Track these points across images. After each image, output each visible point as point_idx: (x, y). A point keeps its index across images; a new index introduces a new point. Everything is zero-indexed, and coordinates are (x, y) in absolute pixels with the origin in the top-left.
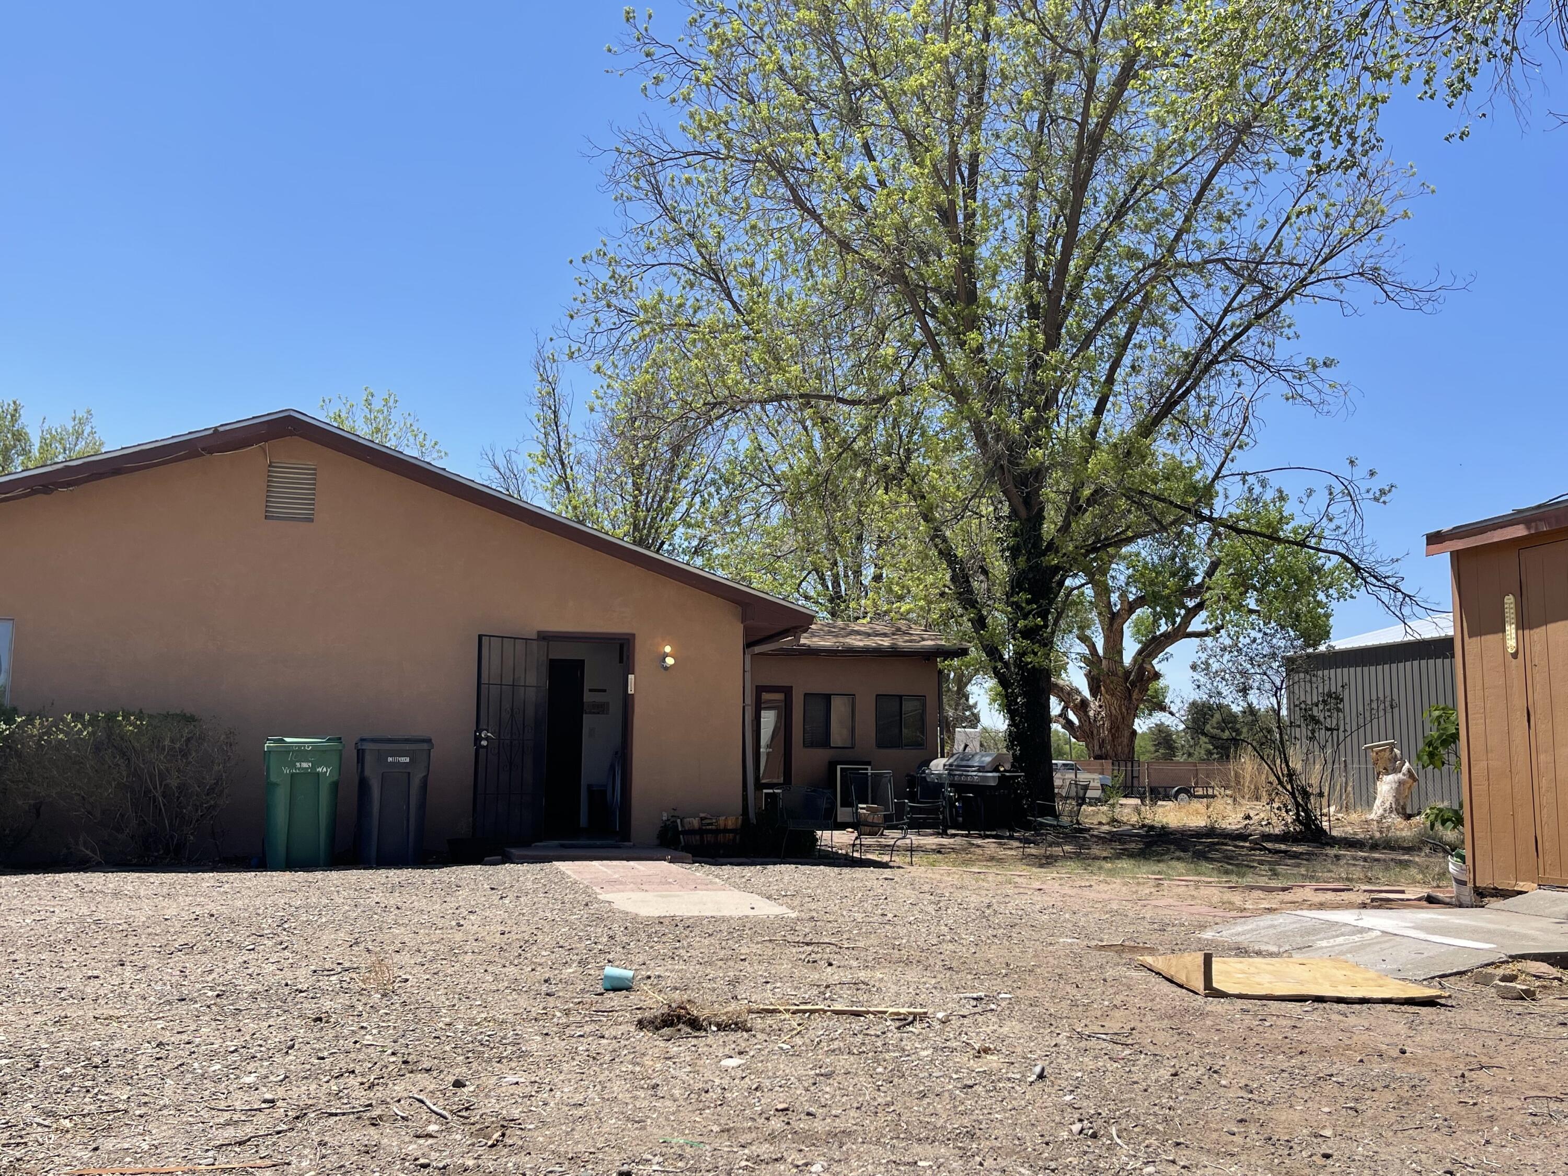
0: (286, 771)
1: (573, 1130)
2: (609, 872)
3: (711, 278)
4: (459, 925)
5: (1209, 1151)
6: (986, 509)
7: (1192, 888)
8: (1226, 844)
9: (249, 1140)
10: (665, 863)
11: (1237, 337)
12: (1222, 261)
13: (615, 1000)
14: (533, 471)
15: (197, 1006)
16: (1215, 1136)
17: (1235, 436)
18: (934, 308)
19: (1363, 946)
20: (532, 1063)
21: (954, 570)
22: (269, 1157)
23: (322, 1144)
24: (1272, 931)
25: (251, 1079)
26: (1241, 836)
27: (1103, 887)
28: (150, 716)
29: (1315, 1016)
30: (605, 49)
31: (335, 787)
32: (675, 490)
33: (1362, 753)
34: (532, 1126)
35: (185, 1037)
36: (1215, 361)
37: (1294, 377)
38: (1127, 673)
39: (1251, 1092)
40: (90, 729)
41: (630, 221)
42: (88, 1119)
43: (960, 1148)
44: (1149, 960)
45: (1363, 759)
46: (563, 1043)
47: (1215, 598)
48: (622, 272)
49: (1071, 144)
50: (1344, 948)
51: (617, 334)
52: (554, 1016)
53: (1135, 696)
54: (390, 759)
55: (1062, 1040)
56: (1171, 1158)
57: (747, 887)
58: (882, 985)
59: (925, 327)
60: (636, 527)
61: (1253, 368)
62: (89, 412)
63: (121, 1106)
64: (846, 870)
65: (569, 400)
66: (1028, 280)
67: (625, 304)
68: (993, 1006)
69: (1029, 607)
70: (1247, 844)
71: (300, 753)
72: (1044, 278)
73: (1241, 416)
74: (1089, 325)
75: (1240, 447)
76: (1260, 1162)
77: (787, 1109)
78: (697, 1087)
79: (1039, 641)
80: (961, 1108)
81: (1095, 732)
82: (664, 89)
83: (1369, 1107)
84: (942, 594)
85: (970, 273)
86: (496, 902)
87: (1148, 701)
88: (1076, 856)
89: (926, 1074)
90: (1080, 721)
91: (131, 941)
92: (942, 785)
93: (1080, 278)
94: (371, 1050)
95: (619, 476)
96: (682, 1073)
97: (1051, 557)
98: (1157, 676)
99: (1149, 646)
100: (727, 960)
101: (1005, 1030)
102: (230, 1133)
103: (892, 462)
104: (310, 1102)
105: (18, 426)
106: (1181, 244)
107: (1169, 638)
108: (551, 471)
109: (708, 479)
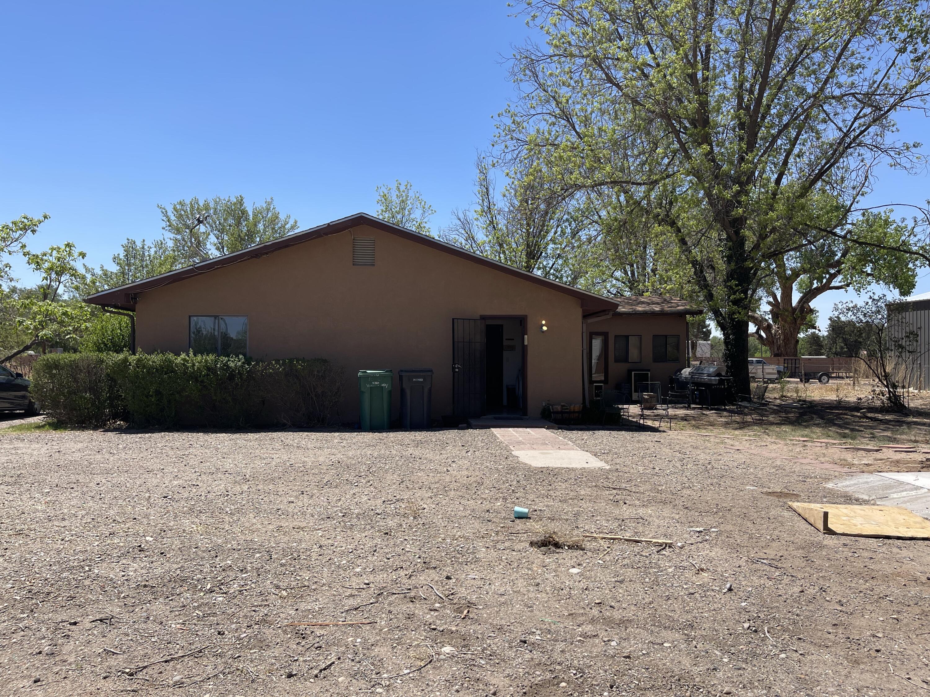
0: (368, 386)
1: (500, 610)
2: (517, 435)
3: (564, 119)
4: (448, 471)
5: (815, 644)
6: (714, 234)
7: (824, 448)
8: (846, 414)
9: (359, 607)
10: (545, 430)
11: (862, 132)
12: (853, 95)
13: (520, 525)
14: (477, 219)
15: (335, 522)
16: (819, 634)
17: (858, 189)
18: (685, 128)
19: (917, 499)
20: (481, 566)
21: (696, 269)
22: (368, 618)
23: (390, 612)
24: (866, 486)
25: (358, 570)
26: (856, 408)
27: (774, 447)
28: (308, 361)
29: (884, 549)
30: (507, 6)
31: (390, 392)
32: (547, 226)
34: (481, 607)
35: (330, 541)
36: (849, 146)
37: (896, 154)
38: (794, 309)
39: (842, 605)
40: (283, 367)
41: (522, 93)
42: (293, 591)
43: (686, 634)
44: (795, 505)
46: (496, 553)
47: (847, 268)
48: (518, 119)
49: (765, 30)
50: (906, 499)
51: (516, 152)
52: (491, 535)
53: (798, 322)
54: (414, 380)
55: (742, 563)
56: (795, 649)
57: (584, 447)
58: (651, 520)
59: (679, 141)
60: (528, 246)
61: (872, 150)
62: (272, 198)
63: (306, 583)
64: (636, 434)
65: (494, 182)
66: (738, 110)
67: (521, 136)
68: (707, 537)
69: (736, 288)
70: (859, 414)
71: (374, 377)
72: (748, 108)
73: (864, 176)
74: (774, 131)
75: (862, 195)
76: (842, 653)
77: (600, 603)
78: (558, 585)
79: (742, 306)
80: (687, 608)
81: (775, 341)
82: (538, 21)
83: (905, 618)
84: (689, 282)
85: (705, 110)
86: (464, 455)
87: (806, 324)
88: (760, 423)
89: (670, 584)
90: (766, 336)
91: (306, 478)
92: (687, 383)
93: (769, 106)
94: (409, 554)
95: (519, 220)
96: (550, 576)
97: (749, 262)
98: (812, 311)
99: (807, 295)
100: (574, 499)
101: (713, 554)
102: (352, 602)
103: (662, 212)
104: (384, 585)
105: (243, 207)
106: (828, 86)
107: (819, 291)
108: (486, 219)
109: (565, 218)
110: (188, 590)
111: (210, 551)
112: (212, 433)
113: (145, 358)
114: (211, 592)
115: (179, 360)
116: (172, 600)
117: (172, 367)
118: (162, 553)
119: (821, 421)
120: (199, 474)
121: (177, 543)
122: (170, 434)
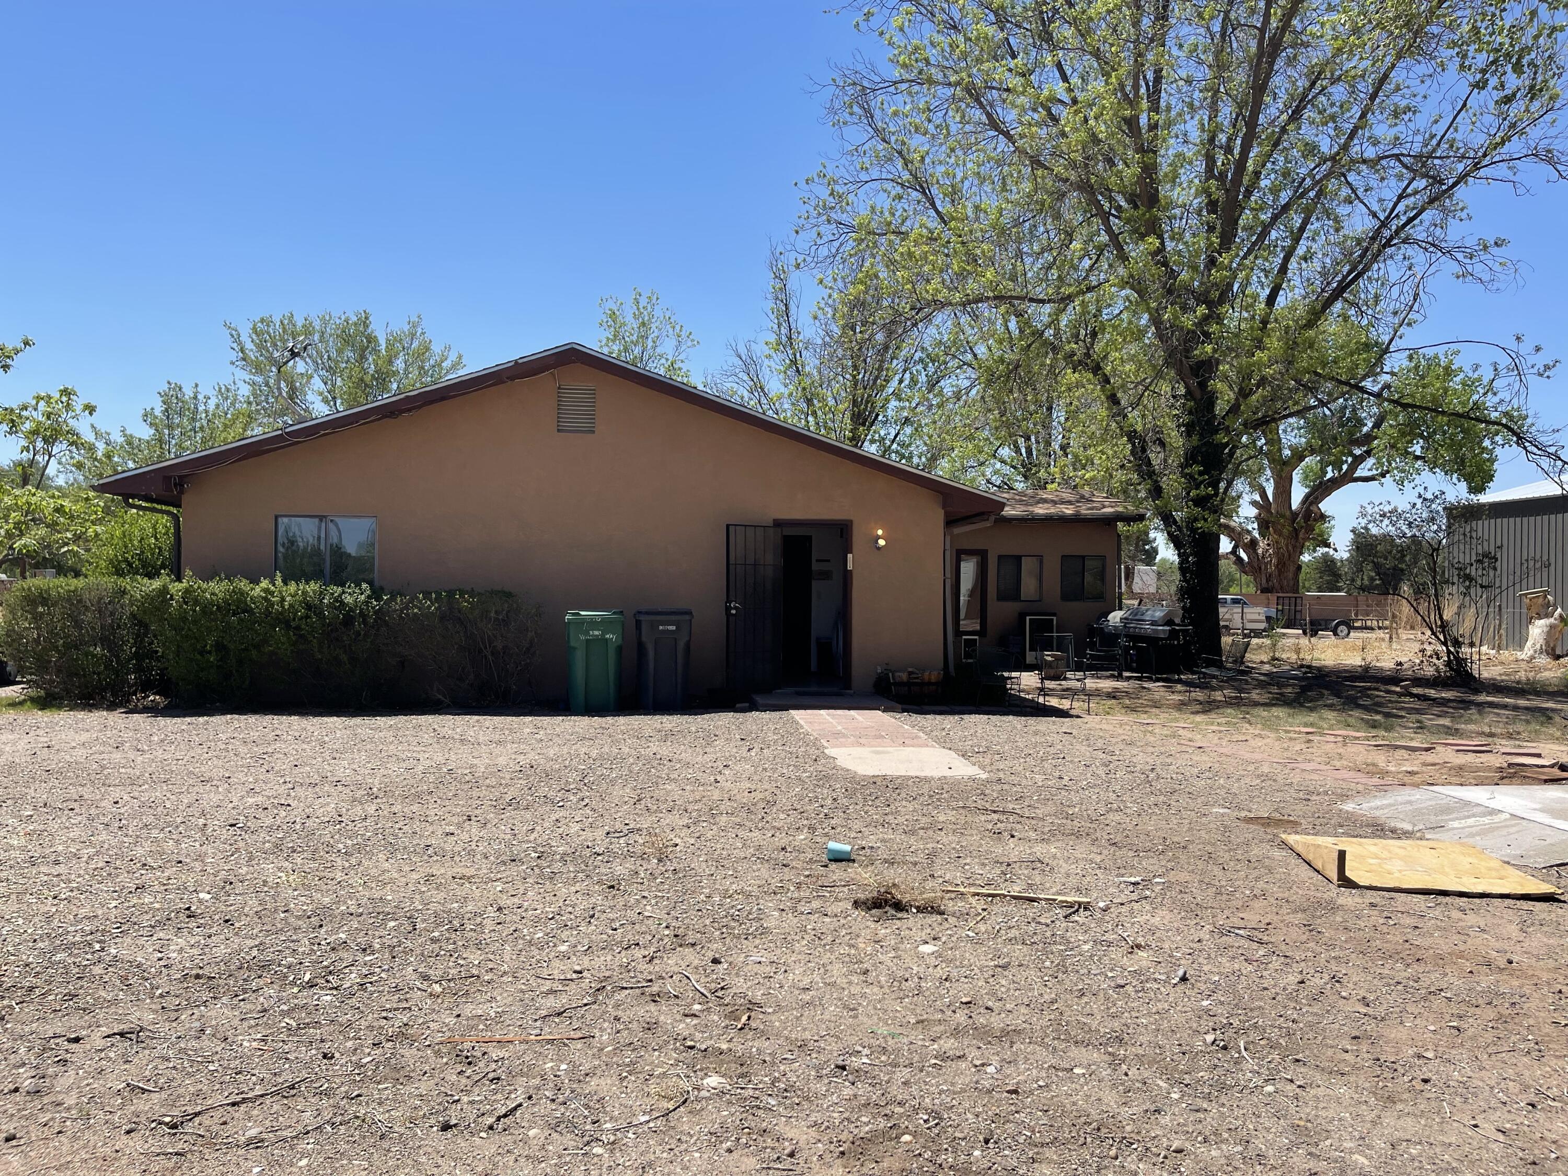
0: (582, 637)
1: (802, 1015)
2: (834, 722)
3: (916, 190)
4: (717, 782)
5: (1323, 1069)
6: (1165, 388)
7: (1340, 745)
8: (1377, 689)
9: (564, 1011)
10: (880, 713)
11: (1411, 220)
12: (1397, 157)
13: (837, 872)
14: (769, 357)
15: (524, 867)
16: (1330, 1052)
17: (1403, 316)
18: (1119, 208)
19: (1492, 829)
20: (771, 941)
21: (1133, 445)
22: (579, 1029)
23: (617, 1019)
24: (1409, 807)
25: (563, 948)
26: (1394, 679)
27: (1259, 742)
28: (479, 594)
29: (1437, 913)
31: (620, 650)
32: (888, 369)
33: (1518, 600)
34: (770, 1010)
35: (516, 900)
36: (1388, 244)
37: (1465, 257)
38: (1295, 515)
39: (1368, 1005)
40: (436, 605)
41: (846, 144)
42: (452, 984)
43: (1110, 1054)
44: (1292, 839)
45: (1517, 604)
46: (796, 920)
47: (1382, 447)
48: (839, 189)
49: (1252, 49)
50: (1474, 830)
51: (836, 244)
52: (789, 889)
53: (1301, 535)
54: (661, 628)
55: (1204, 934)
56: (1289, 1077)
57: (945, 743)
58: (1055, 863)
59: (1109, 230)
60: (855, 402)
61: (1426, 249)
62: (419, 317)
63: (475, 971)
64: (1031, 721)
65: (798, 295)
66: (1207, 180)
67: (844, 218)
68: (1148, 893)
69: (1201, 478)
70: (1398, 689)
71: (592, 623)
72: (1222, 177)
73: (1412, 293)
74: (1265, 217)
75: (1409, 324)
76: (1367, 1085)
77: (970, 1003)
78: (900, 973)
79: (1209, 509)
80: (1113, 1010)
81: (1263, 568)
82: (875, 22)
83: (1471, 1026)
84: (1123, 466)
85: (1151, 179)
86: (744, 755)
87: (1313, 539)
88: (1236, 703)
89: (1086, 971)
90: (1249, 557)
91: (475, 793)
92: (1117, 636)
93: (1257, 174)
94: (650, 921)
95: (840, 359)
96: (886, 958)
97: (1222, 435)
98: (1323, 517)
99: (1316, 490)
100: (927, 829)
101: (1156, 921)
102: (552, 1003)
103: (1078, 349)
104: (607, 974)
105: (369, 331)
106: (1356, 141)
107: (1336, 483)
108: (784, 356)
109: (916, 357)
110: (272, 983)
111: (309, 917)
112: (315, 715)
113: (199, 588)
114: (312, 986)
115: (257, 591)
116: (243, 1000)
117: (246, 604)
118: (227, 921)
119: (1335, 700)
120: (291, 786)
121: (253, 903)
122: (243, 717)
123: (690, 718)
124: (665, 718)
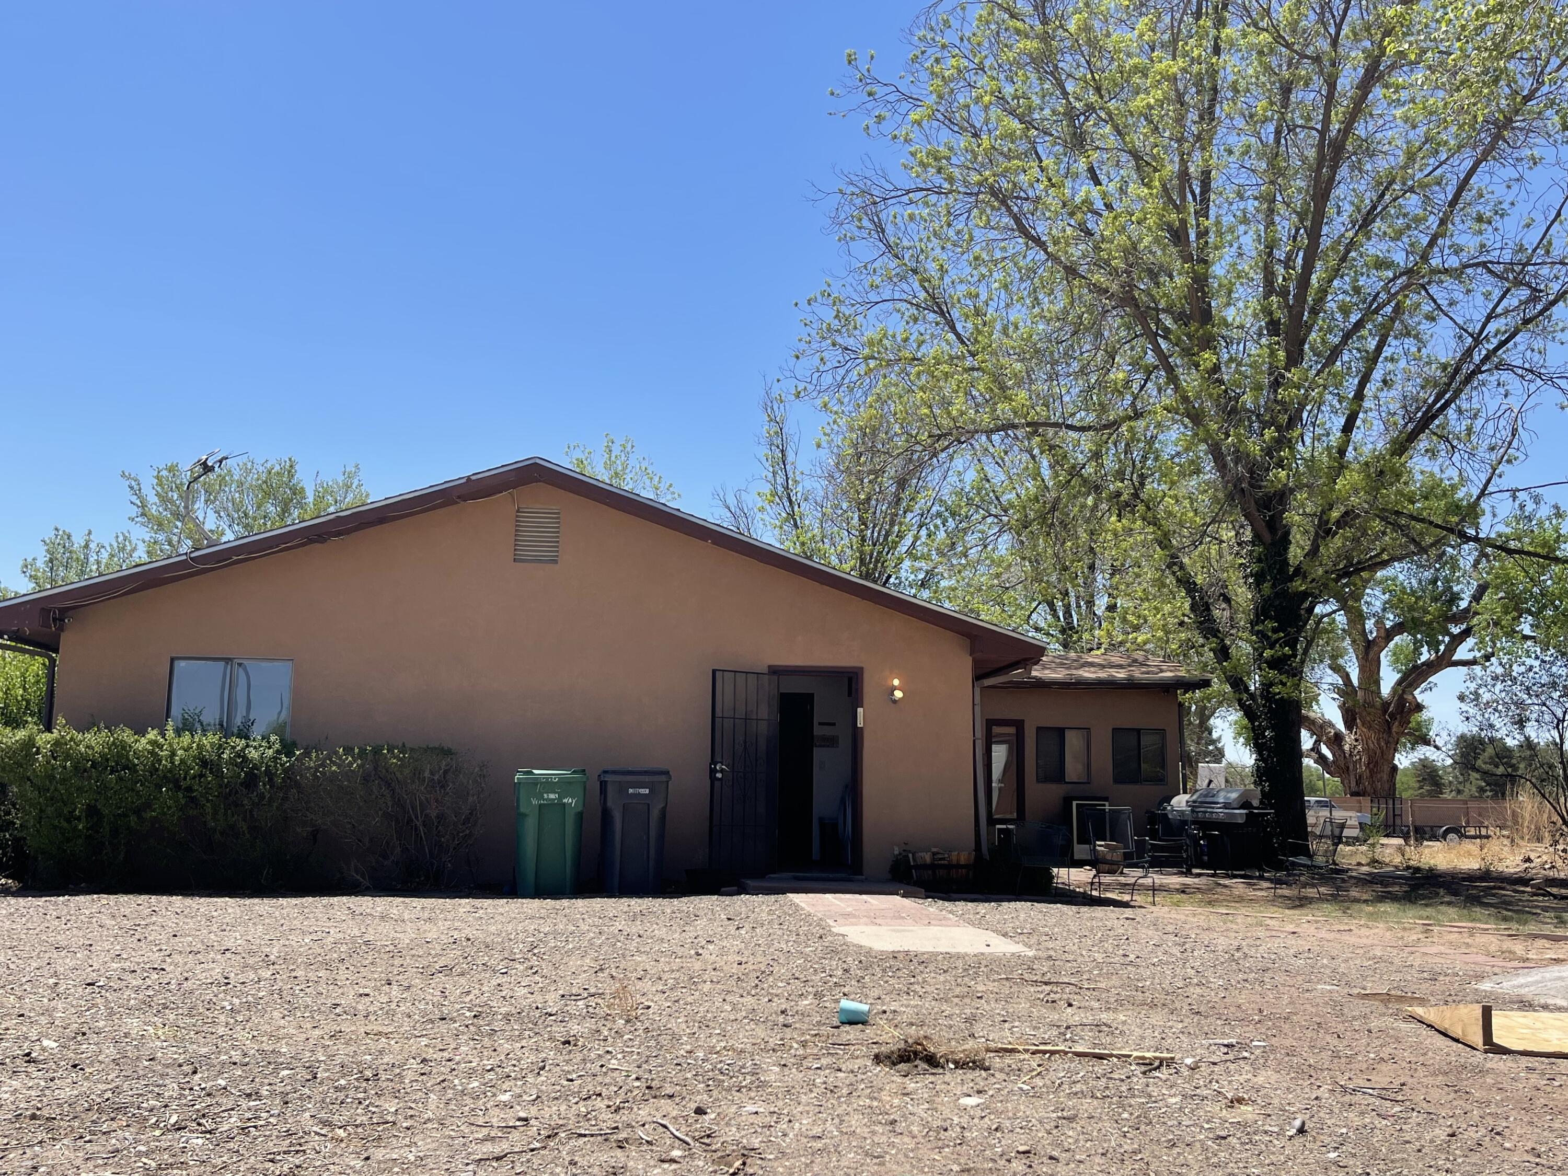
0: (535, 802)
1: (812, 1162)
2: (842, 904)
3: (934, 312)
4: (698, 954)
6: (1227, 534)
7: (1466, 935)
8: (1503, 889)
9: (505, 1156)
10: (898, 898)
11: (1502, 344)
12: (1484, 264)
13: (851, 1033)
14: (762, 509)
15: (457, 1025)
17: (1502, 450)
18: (1167, 330)
20: (771, 1094)
21: (1193, 598)
22: (524, 1173)
23: (573, 1163)
24: (1559, 983)
25: (506, 1097)
26: (1522, 880)
27: (1364, 931)
28: (412, 750)
30: (828, 93)
31: (580, 816)
32: (901, 524)
34: (771, 1157)
35: (445, 1054)
36: (1480, 369)
38: (1386, 705)
39: (1539, 1156)
40: (359, 761)
41: (854, 261)
42: (360, 1130)
44: (1419, 1011)
46: (801, 1075)
47: (1484, 624)
48: (846, 310)
49: (1311, 153)
51: (842, 371)
52: (791, 1047)
53: (1395, 729)
54: (631, 791)
55: (1323, 1092)
57: (981, 923)
58: (1125, 1028)
59: (1157, 349)
60: (862, 561)
61: (1522, 377)
62: (357, 466)
63: (389, 1118)
64: (1084, 909)
65: (796, 438)
66: (1266, 296)
67: (850, 342)
68: (1246, 1054)
69: (1275, 636)
70: (1529, 889)
71: (548, 785)
72: (1284, 293)
73: (1510, 429)
74: (1334, 340)
75: (1509, 462)
77: (1028, 1152)
78: (935, 1124)
79: (1287, 672)
80: (1215, 1160)
81: (1351, 767)
82: (886, 127)
84: (1181, 624)
85: (1204, 292)
86: (732, 932)
87: (1410, 734)
88: (1334, 898)
89: (1176, 1123)
90: (1334, 755)
91: (397, 962)
92: (1184, 822)
93: (1323, 292)
94: (616, 1074)
95: (846, 512)
96: (920, 1110)
97: (1299, 583)
98: (1419, 707)
99: (1409, 675)
100: (963, 997)
101: (1260, 1080)
102: (488, 1148)
103: (1125, 488)
104: (561, 1122)
105: (294, 481)
106: (1436, 249)
107: (1433, 667)
108: (779, 509)
109: (934, 509)
110: (128, 1126)
111: (180, 1066)
112: (201, 896)
113: (72, 739)
114: (179, 1129)
115: (143, 744)
116: (90, 1141)
117: (128, 759)
118: (75, 1066)
119: (1453, 899)
120: (168, 953)
121: (110, 1051)
122: (112, 897)
123: (666, 901)
124: (634, 902)
